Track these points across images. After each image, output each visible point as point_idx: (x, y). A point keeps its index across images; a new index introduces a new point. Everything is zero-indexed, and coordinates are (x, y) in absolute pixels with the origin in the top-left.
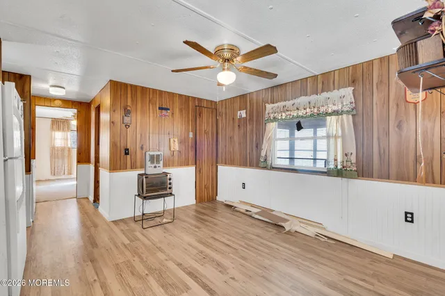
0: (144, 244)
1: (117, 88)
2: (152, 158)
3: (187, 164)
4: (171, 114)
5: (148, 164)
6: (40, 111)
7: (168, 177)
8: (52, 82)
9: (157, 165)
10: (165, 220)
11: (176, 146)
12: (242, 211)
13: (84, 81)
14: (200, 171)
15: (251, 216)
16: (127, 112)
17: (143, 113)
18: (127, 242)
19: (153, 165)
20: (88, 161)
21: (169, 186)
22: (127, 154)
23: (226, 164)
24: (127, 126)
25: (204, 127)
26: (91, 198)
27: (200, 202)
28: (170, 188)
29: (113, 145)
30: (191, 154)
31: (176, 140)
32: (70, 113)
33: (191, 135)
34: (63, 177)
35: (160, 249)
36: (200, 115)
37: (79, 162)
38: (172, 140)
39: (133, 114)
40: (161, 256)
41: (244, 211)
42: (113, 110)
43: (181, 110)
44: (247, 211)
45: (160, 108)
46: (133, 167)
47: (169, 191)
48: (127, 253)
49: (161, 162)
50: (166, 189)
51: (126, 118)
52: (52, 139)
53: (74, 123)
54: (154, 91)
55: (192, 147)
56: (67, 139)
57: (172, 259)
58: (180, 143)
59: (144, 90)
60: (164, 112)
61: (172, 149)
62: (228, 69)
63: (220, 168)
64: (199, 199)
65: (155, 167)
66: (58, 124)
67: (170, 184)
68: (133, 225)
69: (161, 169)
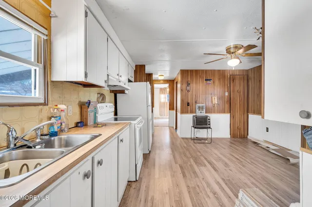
0: (192, 148)
1: (184, 73)
2: (199, 108)
3: (224, 112)
4: (212, 82)
5: (197, 110)
6: (156, 86)
7: (208, 118)
8: (159, 75)
9: (202, 111)
10: (206, 142)
11: (216, 101)
12: (263, 146)
13: (171, 71)
14: (233, 117)
15: (268, 151)
16: (188, 84)
17: (196, 83)
18: (185, 146)
19: (200, 111)
20: (173, 109)
21: (208, 123)
22: (188, 105)
23: (254, 113)
24: (188, 91)
25: (237, 88)
26: (175, 127)
27: (234, 137)
28: (209, 124)
29: (182, 101)
30: (227, 106)
31: (216, 98)
32: (167, 85)
33: (227, 94)
34: (165, 117)
35: (199, 152)
36: (233, 81)
37: (170, 109)
38: (213, 97)
39: (191, 85)
40: (198, 153)
41: (264, 147)
42: (182, 84)
43: (219, 79)
44: (268, 147)
45: (206, 80)
46: (192, 112)
47: (208, 126)
48: (185, 150)
49: (204, 110)
50: (207, 124)
51: (188, 87)
52: (160, 99)
53: (168, 90)
54: (203, 71)
55: (227, 101)
56: (166, 98)
57: (203, 156)
58: (219, 99)
59: (196, 71)
60: (208, 82)
61: (213, 103)
62: (234, 58)
63: (251, 116)
64: (233, 135)
65: (201, 112)
66: (162, 90)
67: (209, 122)
68: (190, 141)
69: (204, 114)
